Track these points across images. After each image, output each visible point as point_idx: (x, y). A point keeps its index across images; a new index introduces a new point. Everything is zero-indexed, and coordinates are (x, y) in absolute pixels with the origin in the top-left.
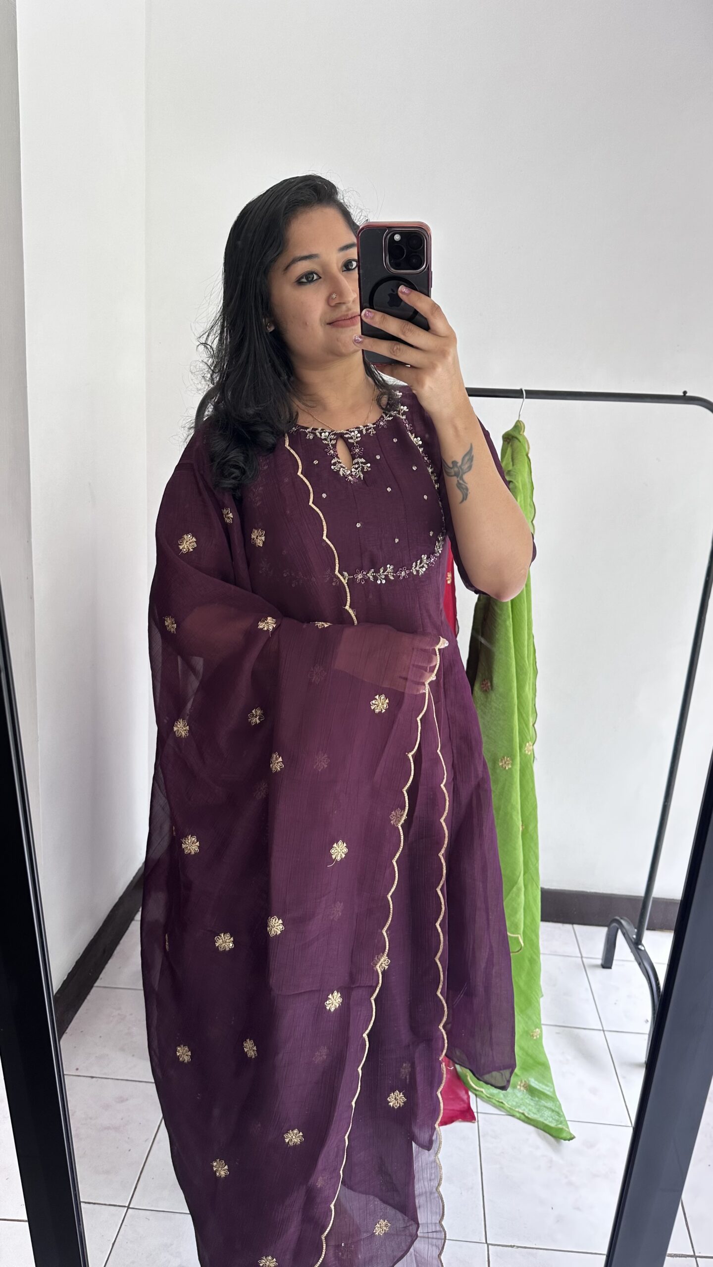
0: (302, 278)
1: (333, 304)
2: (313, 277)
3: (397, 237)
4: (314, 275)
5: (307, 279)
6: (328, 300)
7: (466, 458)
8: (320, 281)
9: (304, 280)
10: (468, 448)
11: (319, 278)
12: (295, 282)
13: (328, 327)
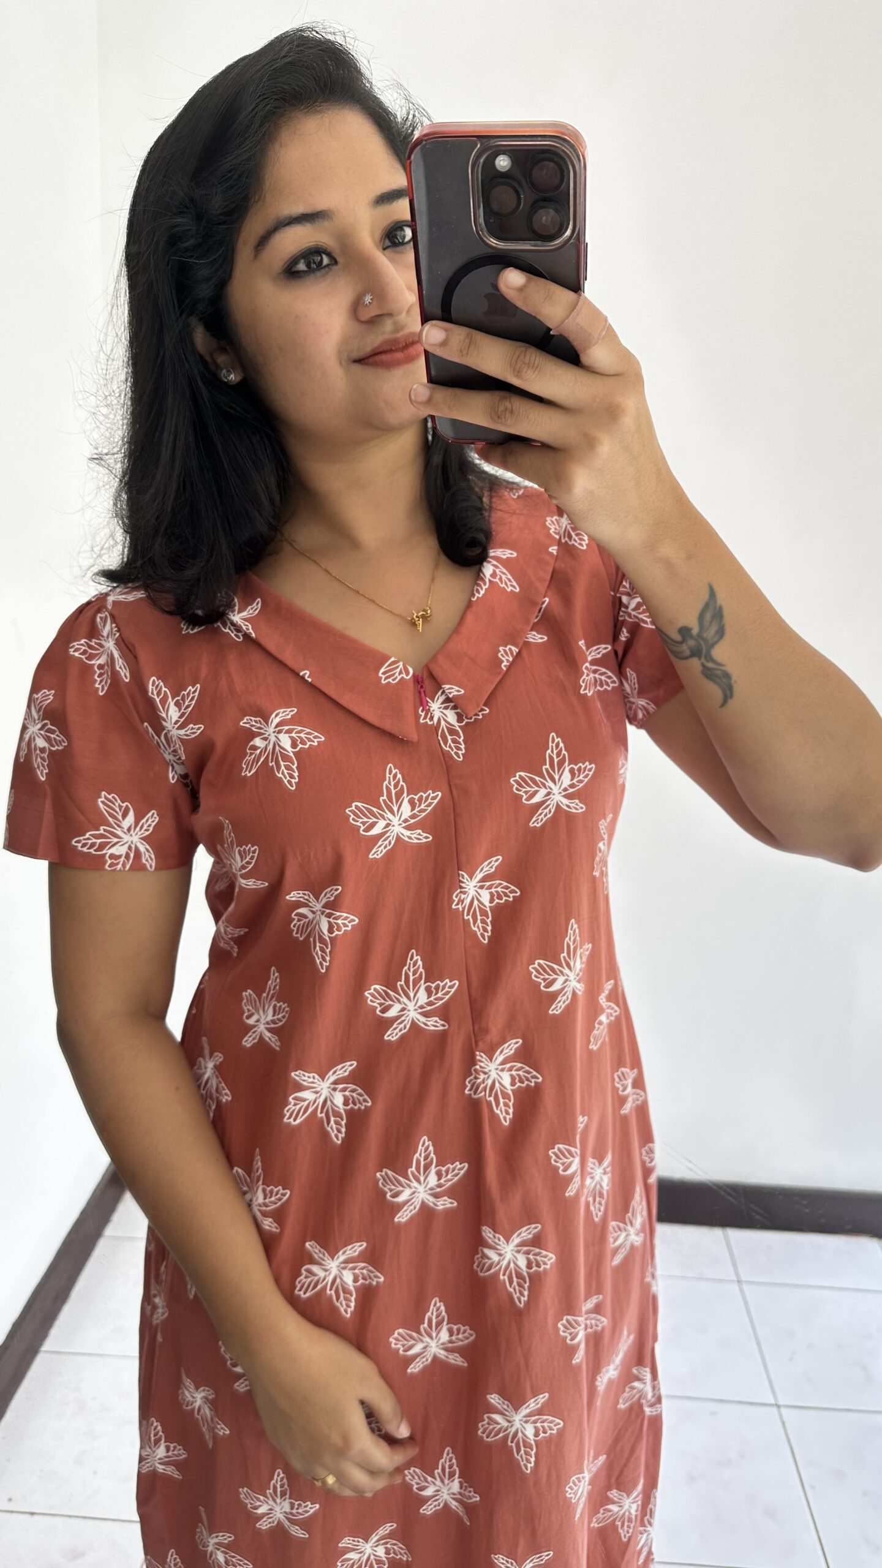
0: (295, 264)
1: (366, 315)
2: (322, 260)
3: (503, 163)
4: (323, 255)
5: (308, 265)
6: (356, 307)
7: (708, 616)
8: (335, 267)
9: (302, 266)
10: (705, 596)
11: (334, 261)
12: (279, 274)
13: (357, 368)
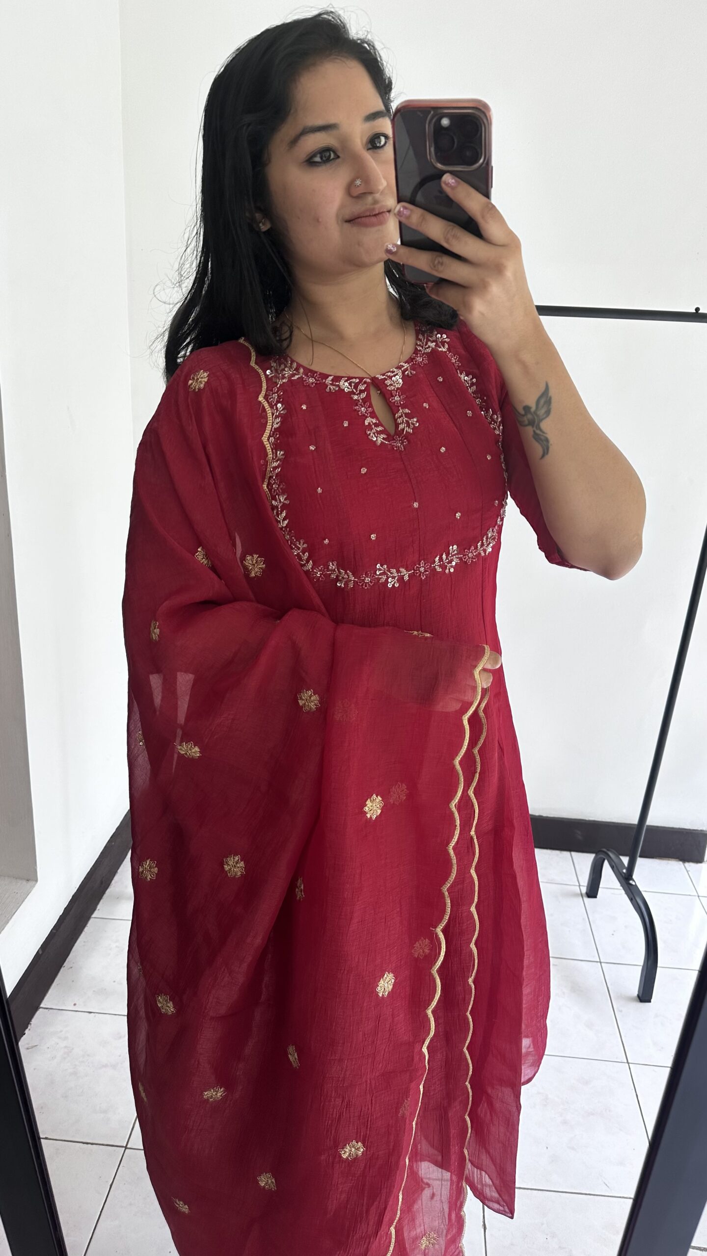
0: (314, 155)
1: (356, 192)
2: (330, 156)
3: (446, 122)
4: (332, 153)
5: (322, 158)
6: (350, 187)
7: (542, 401)
8: (338, 160)
9: (318, 159)
10: (542, 388)
11: (338, 157)
12: (304, 162)
13: (347, 225)
